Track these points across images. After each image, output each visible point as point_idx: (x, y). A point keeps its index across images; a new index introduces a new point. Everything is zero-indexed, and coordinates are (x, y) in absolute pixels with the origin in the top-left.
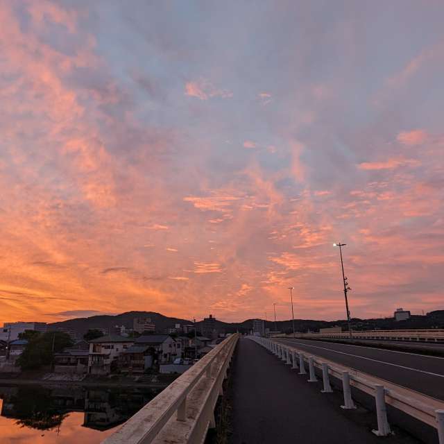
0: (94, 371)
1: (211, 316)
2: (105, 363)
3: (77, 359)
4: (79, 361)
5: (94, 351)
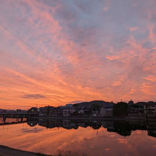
0: (148, 115)
1: (131, 100)
2: (153, 112)
3: (138, 111)
4: (139, 112)
5: (146, 107)
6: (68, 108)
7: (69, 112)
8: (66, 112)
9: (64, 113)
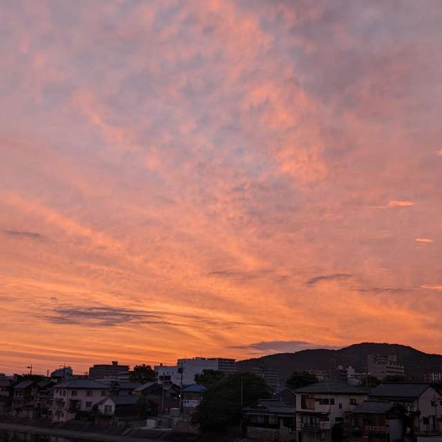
2: (322, 427)
5: (303, 406)
6: (69, 388)
7: (74, 403)
8: (60, 402)
9: (54, 408)
